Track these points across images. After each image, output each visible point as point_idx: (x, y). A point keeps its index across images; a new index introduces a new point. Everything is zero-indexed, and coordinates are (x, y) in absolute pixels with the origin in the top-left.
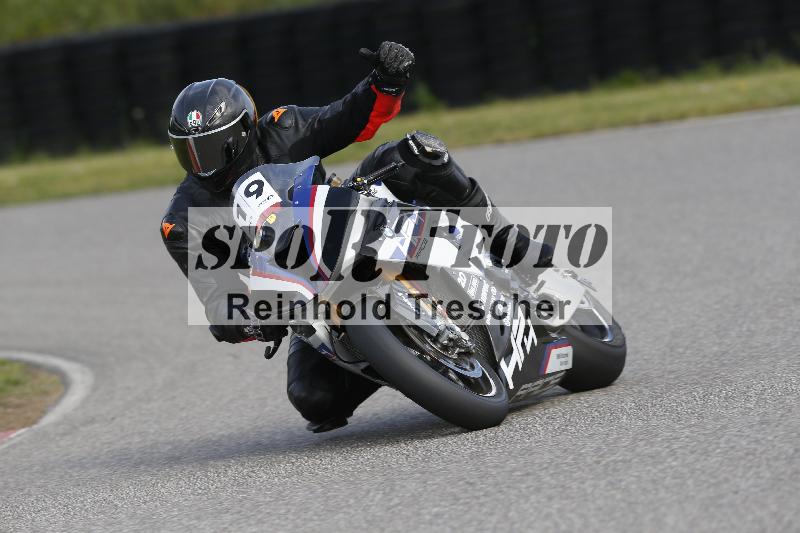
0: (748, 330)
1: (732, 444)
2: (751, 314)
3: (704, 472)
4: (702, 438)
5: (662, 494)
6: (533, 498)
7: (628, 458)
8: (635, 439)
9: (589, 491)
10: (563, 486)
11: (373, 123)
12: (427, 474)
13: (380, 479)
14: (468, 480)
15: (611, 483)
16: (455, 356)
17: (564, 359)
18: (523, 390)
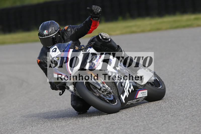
11: (91, 28)
16: (106, 94)
17: (144, 94)
18: (129, 103)
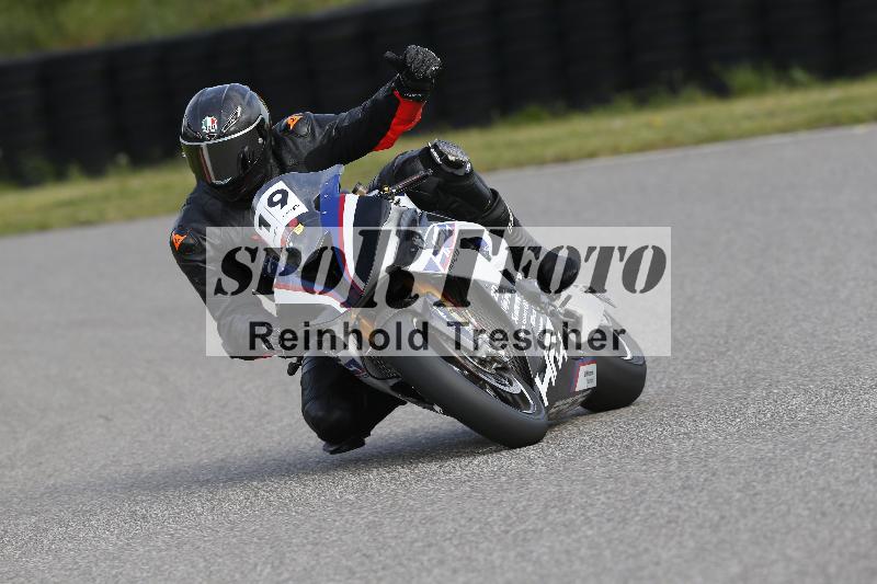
0: (668, 387)
1: (652, 511)
2: (671, 369)
3: (622, 541)
4: (619, 505)
5: (577, 565)
6: (436, 571)
7: (540, 526)
8: (546, 506)
9: (498, 562)
10: (469, 558)
11: (394, 131)
12: (319, 547)
13: (268, 551)
14: (365, 551)
15: (521, 555)
17: (590, 377)
18: (555, 408)
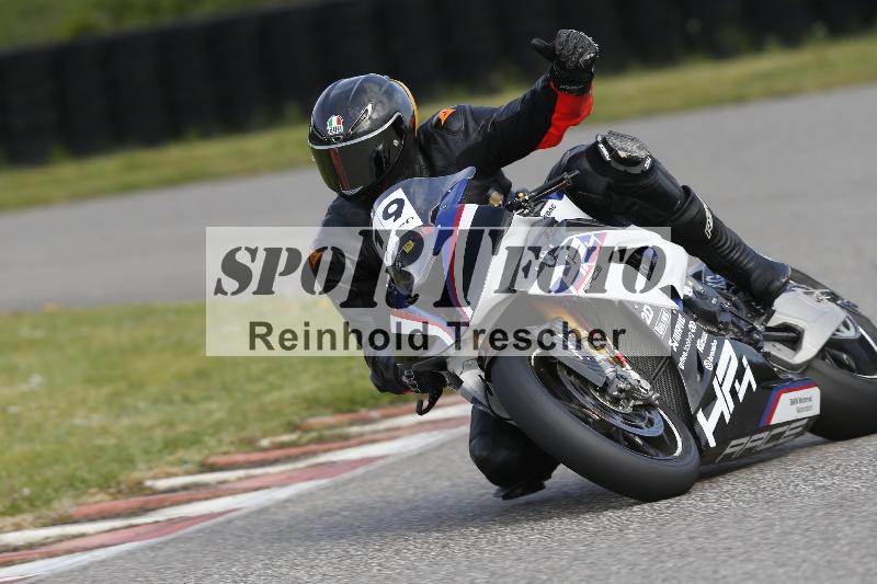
11: (556, 126)
16: (629, 410)
17: (805, 405)
18: (736, 446)
